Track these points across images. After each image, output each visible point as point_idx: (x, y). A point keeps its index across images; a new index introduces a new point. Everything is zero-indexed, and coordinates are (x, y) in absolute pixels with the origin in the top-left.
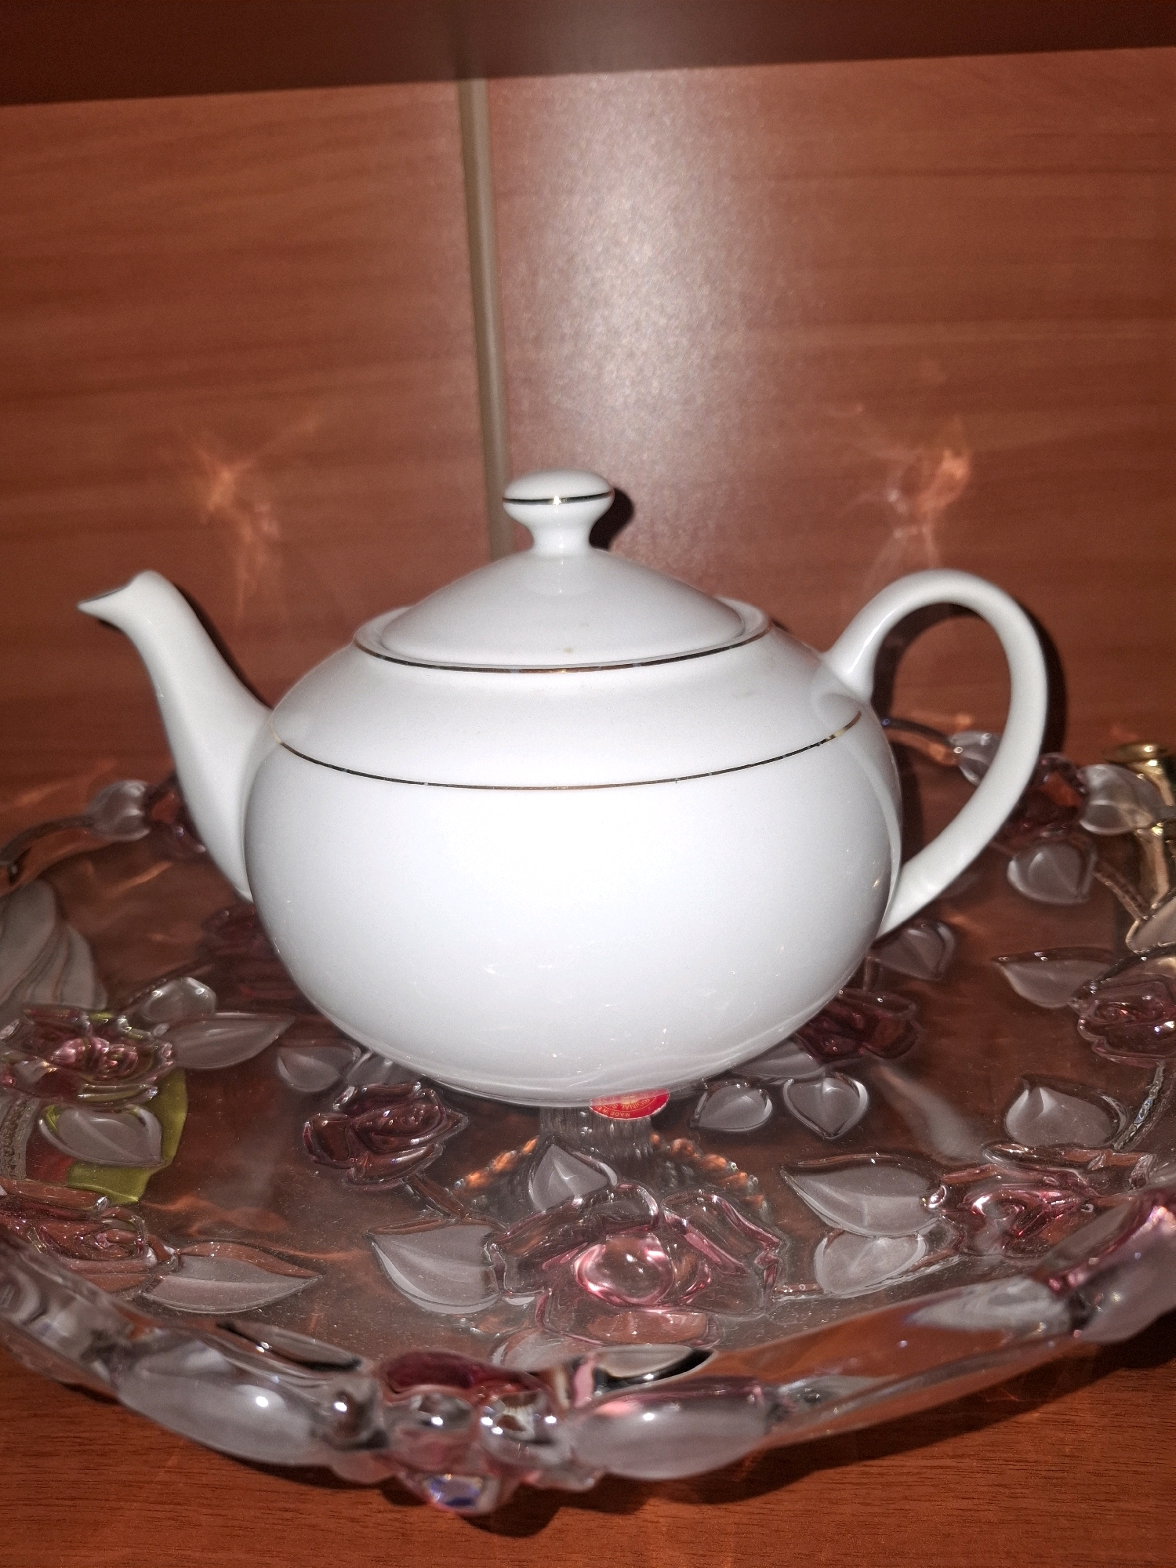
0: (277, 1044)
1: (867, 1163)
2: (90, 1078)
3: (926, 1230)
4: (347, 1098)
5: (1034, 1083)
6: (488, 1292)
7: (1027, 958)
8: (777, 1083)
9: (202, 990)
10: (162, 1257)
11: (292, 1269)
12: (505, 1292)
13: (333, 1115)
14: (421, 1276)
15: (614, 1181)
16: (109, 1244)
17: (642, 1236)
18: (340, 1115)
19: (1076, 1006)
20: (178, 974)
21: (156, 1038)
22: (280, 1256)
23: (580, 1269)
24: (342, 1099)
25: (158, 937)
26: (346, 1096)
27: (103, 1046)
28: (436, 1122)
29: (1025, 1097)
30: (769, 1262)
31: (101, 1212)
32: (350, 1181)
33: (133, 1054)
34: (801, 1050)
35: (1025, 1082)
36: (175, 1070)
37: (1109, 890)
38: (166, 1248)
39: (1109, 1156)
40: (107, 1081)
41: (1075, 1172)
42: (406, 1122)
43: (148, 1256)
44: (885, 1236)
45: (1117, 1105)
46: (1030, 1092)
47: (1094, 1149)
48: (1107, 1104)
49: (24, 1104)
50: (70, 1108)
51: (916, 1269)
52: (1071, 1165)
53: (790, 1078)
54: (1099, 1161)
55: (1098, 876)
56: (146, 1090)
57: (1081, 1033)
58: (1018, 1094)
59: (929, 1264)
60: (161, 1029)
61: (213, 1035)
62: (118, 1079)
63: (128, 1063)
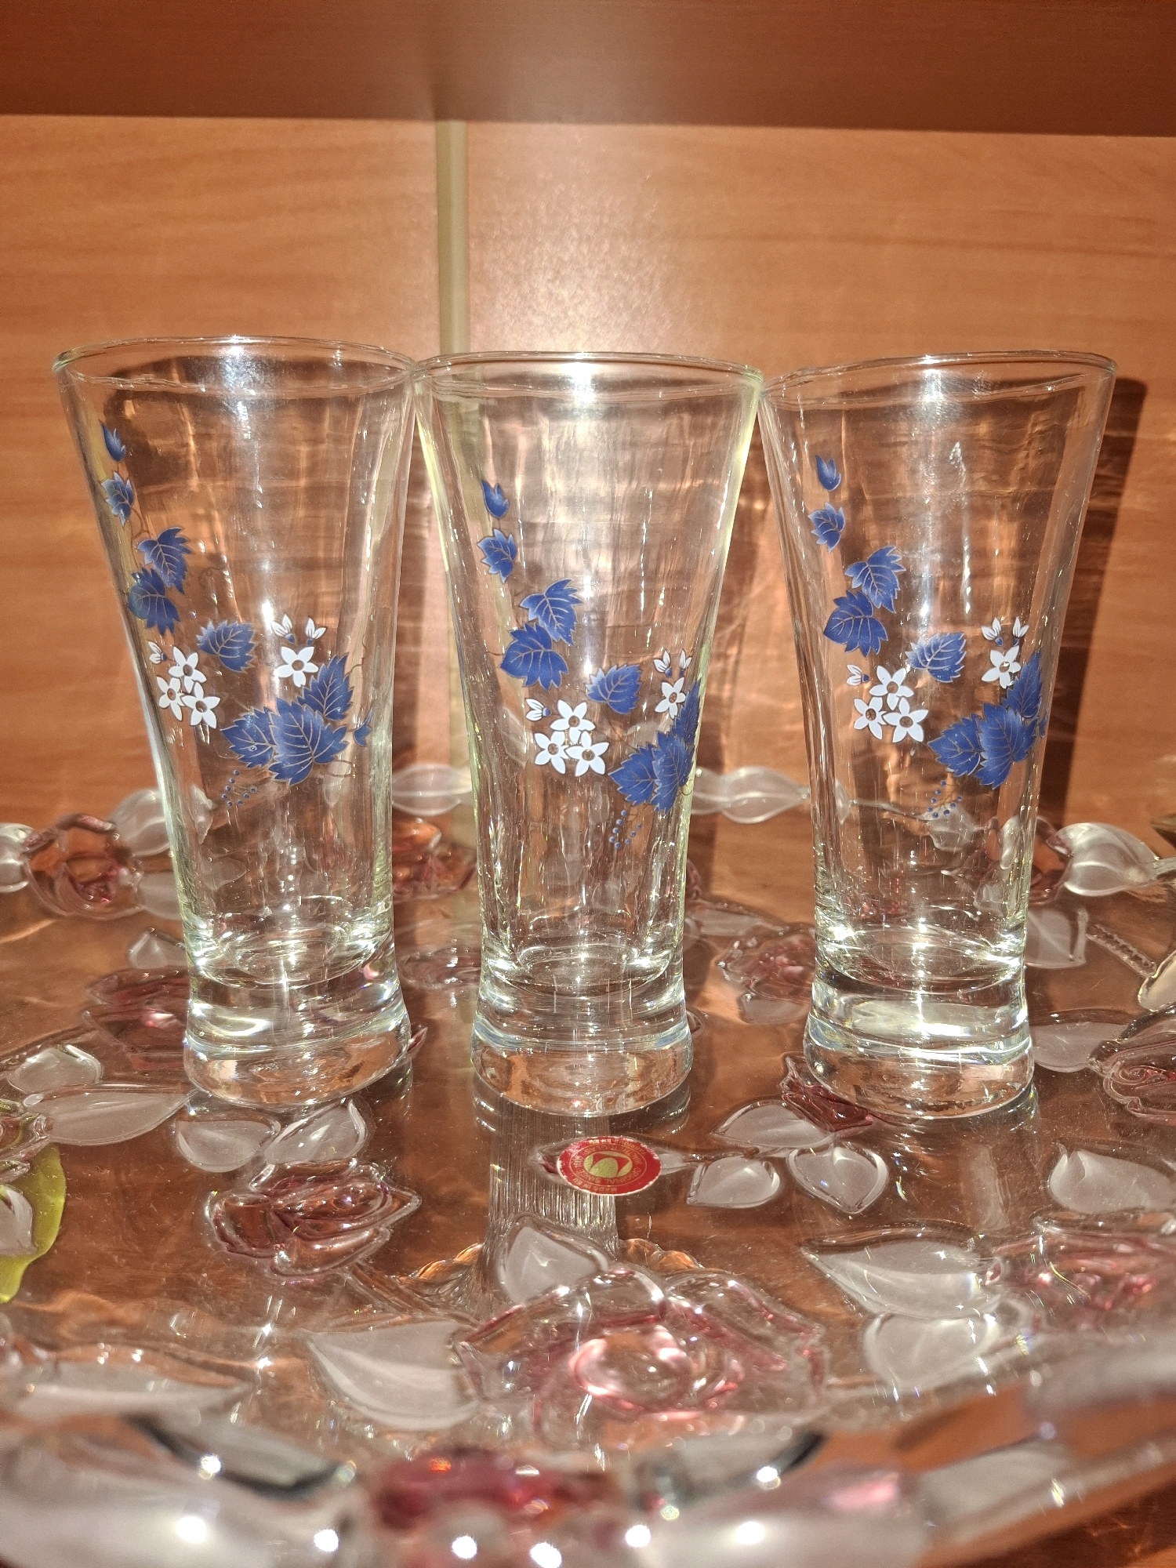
0: (177, 1118)
1: (912, 1238)
4: (266, 1177)
5: (1071, 1149)
6: (465, 1399)
8: (781, 1155)
9: (83, 1057)
10: (31, 1363)
11: (205, 1378)
12: (487, 1399)
13: (250, 1196)
14: (375, 1382)
15: (605, 1266)
17: (650, 1330)
18: (258, 1196)
19: (1096, 1067)
20: (56, 1040)
21: (25, 1109)
22: (190, 1361)
23: (575, 1371)
24: (259, 1178)
25: (35, 1000)
26: (264, 1175)
28: (380, 1203)
29: (1064, 1162)
32: (276, 1270)
34: (801, 1118)
35: (1062, 1147)
36: (50, 1145)
37: (1106, 952)
41: (1146, 1237)
42: (340, 1203)
43: (11, 1361)
44: (947, 1318)
52: (1140, 1230)
53: (792, 1149)
54: (1171, 1225)
55: (1093, 938)
56: (15, 1166)
57: (1112, 1096)
58: (1056, 1158)
59: (1009, 1345)
60: (33, 1100)
61: (99, 1107)
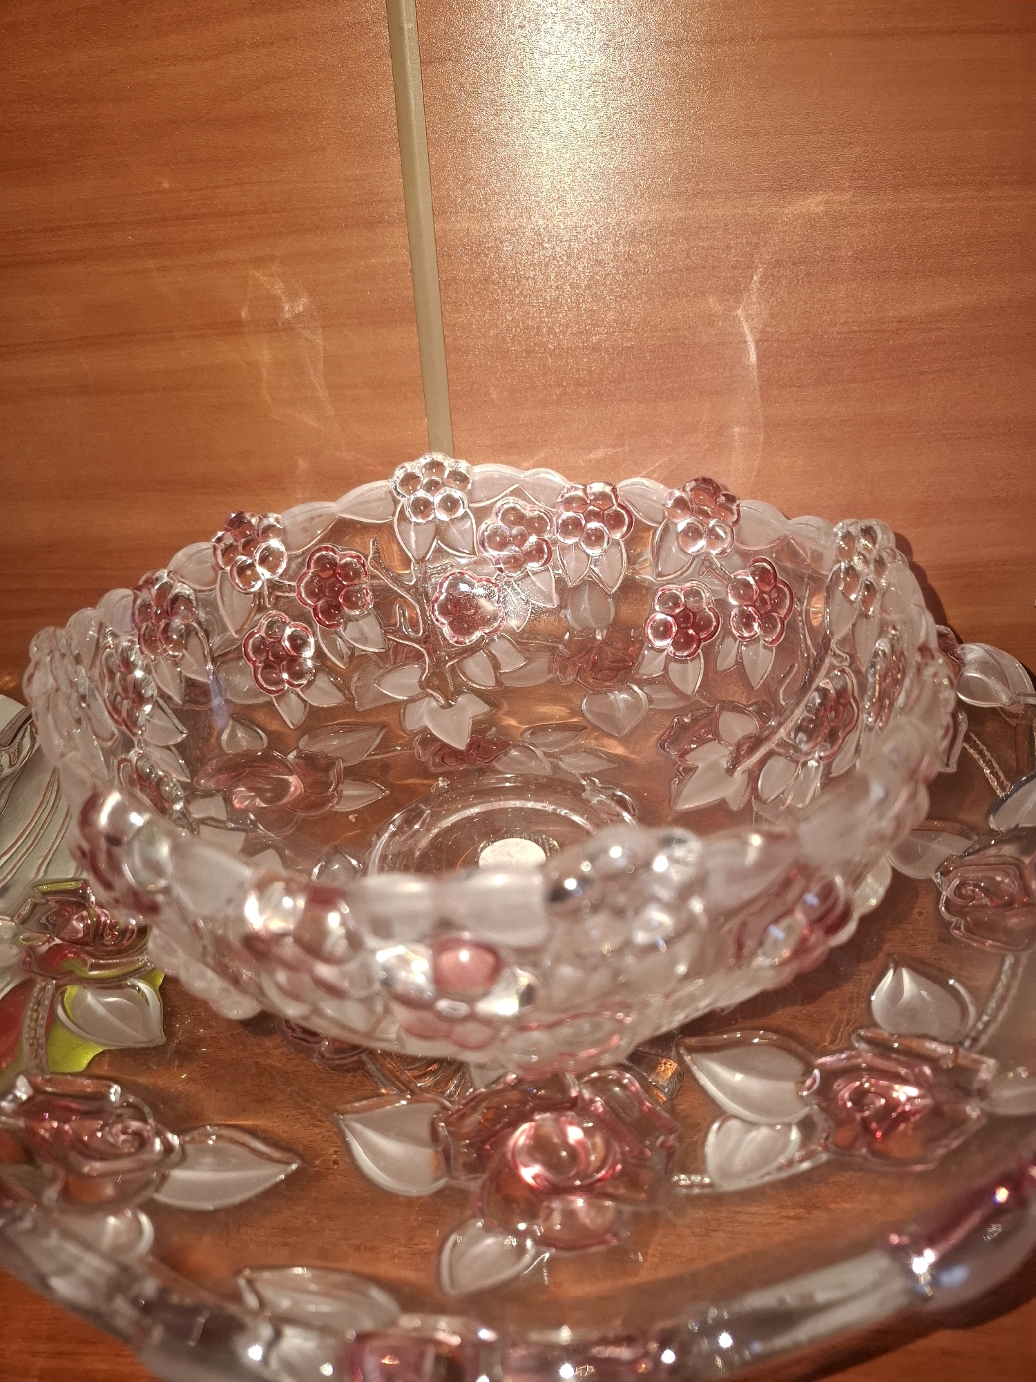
1: (752, 1042)
5: (898, 964)
6: (436, 1179)
10: (168, 1148)
11: (277, 1154)
12: (452, 1176)
16: (123, 1137)
17: (565, 1115)
19: (938, 881)
23: (514, 1149)
27: (105, 917)
29: (890, 974)
30: (668, 1148)
32: (322, 1056)
35: (890, 961)
40: (110, 956)
44: (765, 1124)
46: (894, 972)
48: (959, 993)
49: (43, 990)
50: (83, 988)
55: (967, 747)
56: (146, 963)
57: (941, 913)
58: (883, 973)
59: (802, 1160)
62: (119, 952)
63: (128, 935)
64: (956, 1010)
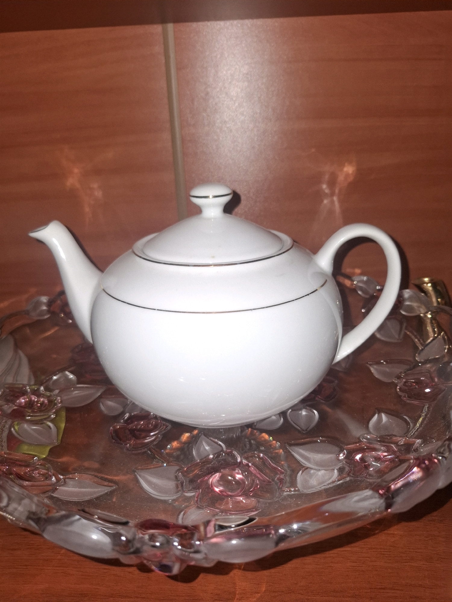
0: (100, 397)
1: (317, 442)
2: (30, 411)
3: (339, 467)
4: (126, 418)
5: (380, 411)
6: (178, 492)
7: (379, 363)
9: (71, 376)
10: (58, 480)
11: (106, 483)
12: (184, 491)
13: (121, 424)
14: (153, 486)
15: (225, 449)
16: (38, 475)
17: (235, 470)
18: (123, 424)
19: (396, 381)
20: (62, 370)
21: (54, 395)
22: (102, 478)
23: (211, 482)
24: (124, 418)
25: (55, 356)
26: (126, 417)
27: (34, 398)
28: (159, 427)
29: (376, 416)
30: (280, 480)
31: (35, 463)
32: (127, 449)
33: (46, 401)
35: (376, 410)
36: (62, 407)
37: (409, 337)
38: (59, 476)
39: (406, 439)
40: (36, 412)
41: (393, 445)
42: (148, 426)
43: (53, 479)
44: (323, 470)
45: (410, 420)
46: (378, 414)
47: (400, 437)
48: (406, 419)
49: (6, 422)
50: (24, 423)
51: (333, 482)
52: (392, 443)
54: (402, 441)
55: (406, 331)
56: (51, 415)
57: (398, 392)
58: (373, 415)
59: (339, 480)
60: (57, 391)
61: (76, 394)
62: (41, 411)
63: (44, 405)
64: (404, 424)
